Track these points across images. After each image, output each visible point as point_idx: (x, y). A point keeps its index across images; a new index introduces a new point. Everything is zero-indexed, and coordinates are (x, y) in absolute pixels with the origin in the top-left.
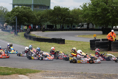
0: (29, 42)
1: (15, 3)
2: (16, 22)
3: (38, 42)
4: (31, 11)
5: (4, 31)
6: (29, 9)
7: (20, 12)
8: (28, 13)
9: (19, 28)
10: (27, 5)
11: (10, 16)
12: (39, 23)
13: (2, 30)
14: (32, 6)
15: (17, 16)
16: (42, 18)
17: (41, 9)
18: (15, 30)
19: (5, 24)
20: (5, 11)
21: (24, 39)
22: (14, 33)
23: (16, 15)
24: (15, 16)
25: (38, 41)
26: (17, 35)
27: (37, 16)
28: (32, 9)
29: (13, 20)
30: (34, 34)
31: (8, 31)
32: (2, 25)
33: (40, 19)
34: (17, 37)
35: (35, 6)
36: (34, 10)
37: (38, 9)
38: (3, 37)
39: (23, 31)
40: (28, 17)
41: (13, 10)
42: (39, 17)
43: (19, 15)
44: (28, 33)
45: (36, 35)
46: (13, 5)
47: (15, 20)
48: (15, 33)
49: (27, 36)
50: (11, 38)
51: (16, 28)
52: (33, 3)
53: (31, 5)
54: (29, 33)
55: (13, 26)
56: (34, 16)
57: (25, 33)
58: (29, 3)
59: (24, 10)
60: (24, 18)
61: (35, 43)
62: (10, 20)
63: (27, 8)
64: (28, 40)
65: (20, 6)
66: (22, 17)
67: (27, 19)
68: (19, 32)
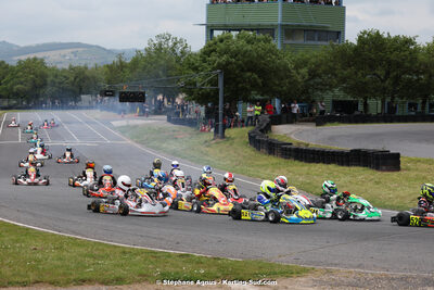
0: (266, 162)
1: (215, 22)
2: (218, 90)
3: (301, 163)
4: (272, 51)
5: (175, 122)
6: (269, 41)
7: (234, 55)
8: (260, 57)
9: (229, 113)
10: (258, 30)
11: (196, 69)
12: (303, 92)
13: (169, 120)
14: (278, 33)
15: (224, 68)
16: (313, 74)
17: (309, 42)
18: (217, 120)
19: (181, 96)
20: (178, 51)
21: (249, 151)
22: (212, 130)
23: (220, 66)
24: (214, 69)
25: (301, 161)
26: (223, 137)
27: (296, 68)
28: (277, 43)
29: (210, 82)
30: (284, 132)
31: (191, 123)
32: (169, 101)
33: (307, 77)
34: (224, 145)
35: (290, 31)
36: (284, 45)
37: (301, 41)
38: (173, 146)
39: (243, 123)
40: (262, 72)
41: (208, 46)
42: (304, 71)
43: (228, 63)
44: (261, 131)
45: (292, 136)
46: (207, 27)
47: (214, 83)
48: (216, 132)
49: (262, 142)
50: (203, 148)
51: (220, 111)
52: (279, 22)
53: (273, 30)
54: (267, 129)
55: (210, 105)
56: (286, 69)
57: (253, 132)
58: (265, 21)
59: (249, 47)
60: (249, 74)
61: (291, 169)
62: (198, 85)
63: (259, 41)
64: (265, 157)
65: (234, 33)
66: (242, 70)
67: (259, 81)
68: (230, 127)
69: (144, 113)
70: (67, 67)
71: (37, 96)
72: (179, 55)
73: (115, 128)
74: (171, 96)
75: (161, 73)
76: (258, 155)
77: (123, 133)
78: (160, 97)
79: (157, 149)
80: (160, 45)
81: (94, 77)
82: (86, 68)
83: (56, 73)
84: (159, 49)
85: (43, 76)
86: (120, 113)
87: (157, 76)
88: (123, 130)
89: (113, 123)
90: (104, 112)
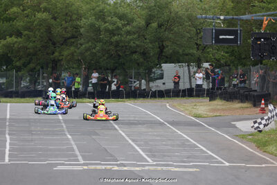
73: (243, 137)
77: (262, 145)
89: (239, 125)
90: (218, 103)
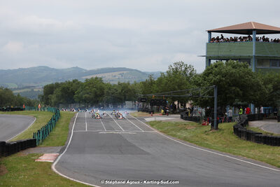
0: (245, 145)
1: (212, 54)
2: (214, 98)
3: (269, 146)
4: (249, 73)
5: (186, 119)
6: (247, 67)
7: (225, 75)
8: (241, 77)
9: (221, 113)
10: (240, 59)
11: (199, 85)
12: (269, 100)
13: (182, 117)
14: (253, 61)
15: (217, 84)
16: (276, 88)
17: (273, 67)
18: (213, 118)
19: (189, 102)
20: (188, 73)
21: (234, 138)
22: (210, 124)
23: (215, 83)
25: (268, 144)
26: (217, 128)
27: (265, 84)
28: (252, 68)
29: (209, 93)
30: (256, 126)
31: (196, 120)
32: (182, 105)
33: (272, 90)
34: (217, 134)
35: (260, 60)
36: (256, 69)
37: (268, 67)
38: (184, 134)
40: (243, 87)
41: (207, 70)
42: (270, 86)
43: (221, 81)
44: (242, 125)
45: (262, 128)
46: (207, 58)
47: (211, 93)
48: (212, 125)
49: (242, 132)
50: (205, 136)
51: (215, 112)
52: (254, 54)
53: (250, 59)
54: (246, 123)
55: (208, 108)
56: (258, 85)
57: (237, 125)
58: (245, 54)
59: (234, 70)
60: (234, 88)
61: (261, 149)
62: (201, 95)
63: (240, 66)
64: (244, 142)
65: (224, 62)
66: (230, 86)
67: (241, 92)
68: (221, 122)
69: (166, 113)
70: (116, 83)
71: (98, 102)
72: (188, 75)
73: (147, 123)
74: (183, 102)
75: (176, 87)
76: (240, 140)
78: (176, 103)
79: (174, 136)
80: (177, 69)
81: (134, 90)
82: (129, 84)
83: (110, 87)
84: (176, 71)
85: (102, 89)
86: (150, 113)
87: (175, 89)
88: (152, 124)
89: (146, 119)
90: (140, 112)
